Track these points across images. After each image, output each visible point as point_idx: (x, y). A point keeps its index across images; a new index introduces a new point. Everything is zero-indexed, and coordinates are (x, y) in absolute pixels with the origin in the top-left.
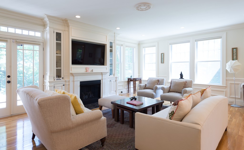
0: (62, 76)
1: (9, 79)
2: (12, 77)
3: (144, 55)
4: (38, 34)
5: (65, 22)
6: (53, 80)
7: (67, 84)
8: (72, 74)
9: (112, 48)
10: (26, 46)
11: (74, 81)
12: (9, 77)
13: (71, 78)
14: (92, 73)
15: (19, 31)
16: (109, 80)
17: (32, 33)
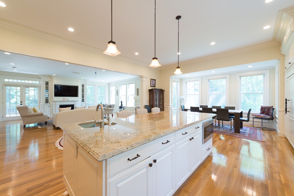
0: (49, 102)
1: (21, 103)
2: (23, 102)
3: (112, 90)
4: (37, 82)
5: (50, 77)
6: (43, 104)
7: (51, 106)
8: (54, 101)
9: (84, 87)
10: (31, 88)
11: (55, 105)
12: (21, 102)
13: (54, 103)
14: (68, 101)
15: (27, 82)
16: (81, 104)
17: (34, 82)
